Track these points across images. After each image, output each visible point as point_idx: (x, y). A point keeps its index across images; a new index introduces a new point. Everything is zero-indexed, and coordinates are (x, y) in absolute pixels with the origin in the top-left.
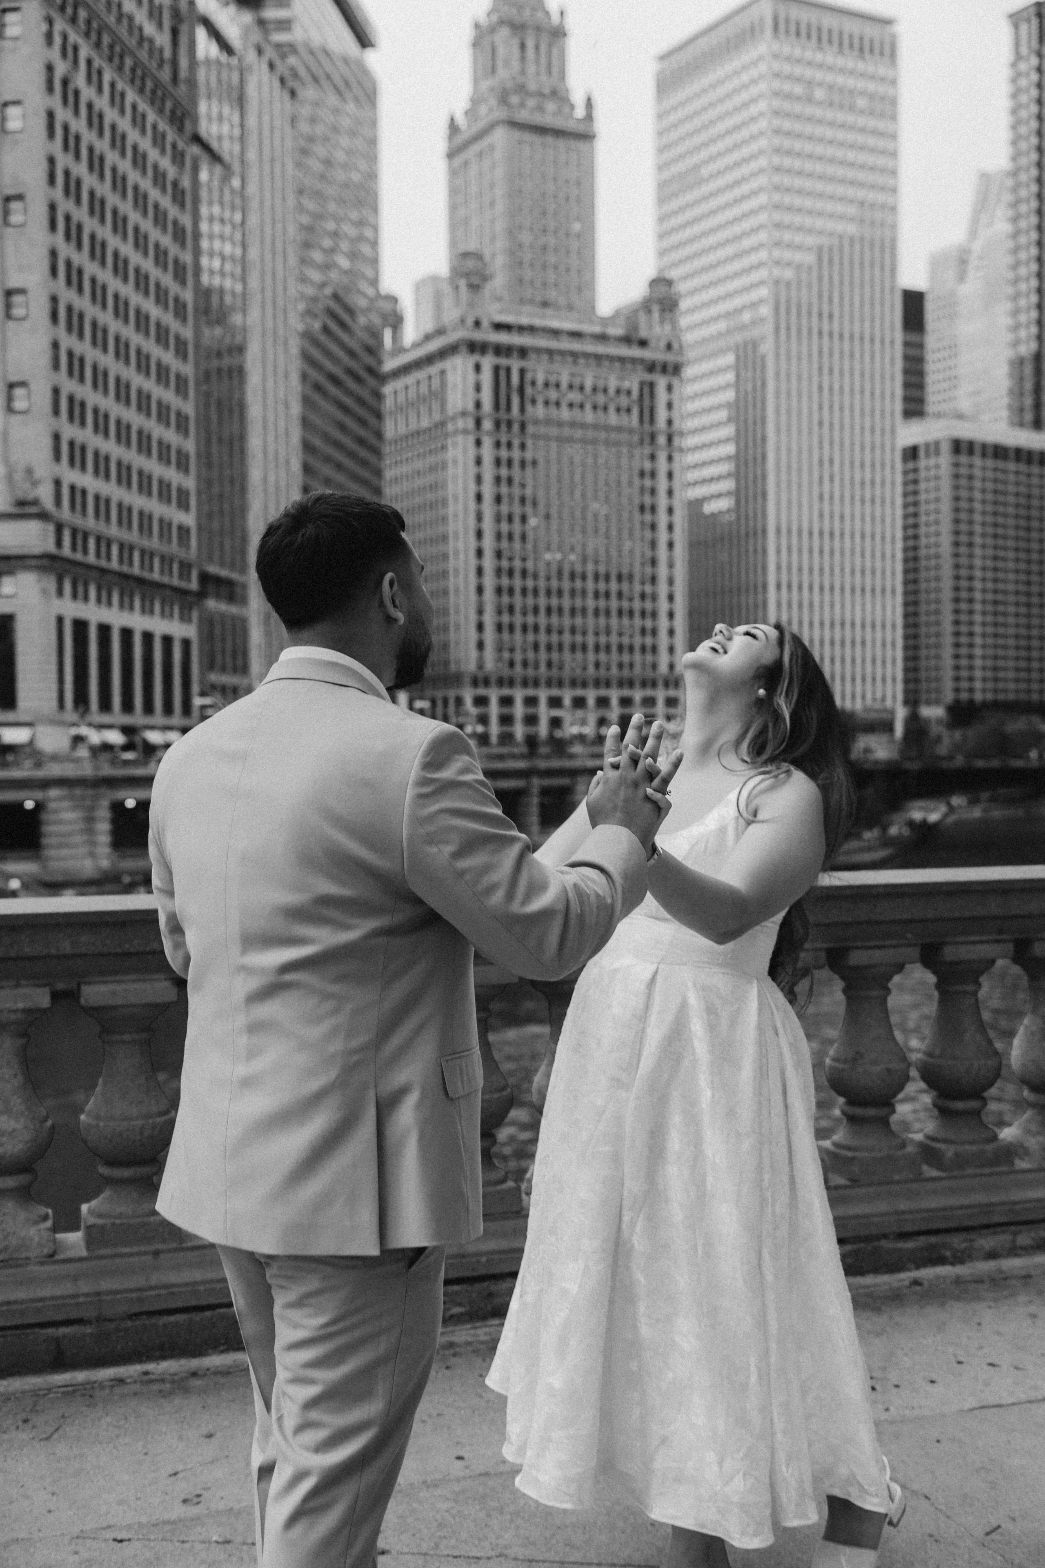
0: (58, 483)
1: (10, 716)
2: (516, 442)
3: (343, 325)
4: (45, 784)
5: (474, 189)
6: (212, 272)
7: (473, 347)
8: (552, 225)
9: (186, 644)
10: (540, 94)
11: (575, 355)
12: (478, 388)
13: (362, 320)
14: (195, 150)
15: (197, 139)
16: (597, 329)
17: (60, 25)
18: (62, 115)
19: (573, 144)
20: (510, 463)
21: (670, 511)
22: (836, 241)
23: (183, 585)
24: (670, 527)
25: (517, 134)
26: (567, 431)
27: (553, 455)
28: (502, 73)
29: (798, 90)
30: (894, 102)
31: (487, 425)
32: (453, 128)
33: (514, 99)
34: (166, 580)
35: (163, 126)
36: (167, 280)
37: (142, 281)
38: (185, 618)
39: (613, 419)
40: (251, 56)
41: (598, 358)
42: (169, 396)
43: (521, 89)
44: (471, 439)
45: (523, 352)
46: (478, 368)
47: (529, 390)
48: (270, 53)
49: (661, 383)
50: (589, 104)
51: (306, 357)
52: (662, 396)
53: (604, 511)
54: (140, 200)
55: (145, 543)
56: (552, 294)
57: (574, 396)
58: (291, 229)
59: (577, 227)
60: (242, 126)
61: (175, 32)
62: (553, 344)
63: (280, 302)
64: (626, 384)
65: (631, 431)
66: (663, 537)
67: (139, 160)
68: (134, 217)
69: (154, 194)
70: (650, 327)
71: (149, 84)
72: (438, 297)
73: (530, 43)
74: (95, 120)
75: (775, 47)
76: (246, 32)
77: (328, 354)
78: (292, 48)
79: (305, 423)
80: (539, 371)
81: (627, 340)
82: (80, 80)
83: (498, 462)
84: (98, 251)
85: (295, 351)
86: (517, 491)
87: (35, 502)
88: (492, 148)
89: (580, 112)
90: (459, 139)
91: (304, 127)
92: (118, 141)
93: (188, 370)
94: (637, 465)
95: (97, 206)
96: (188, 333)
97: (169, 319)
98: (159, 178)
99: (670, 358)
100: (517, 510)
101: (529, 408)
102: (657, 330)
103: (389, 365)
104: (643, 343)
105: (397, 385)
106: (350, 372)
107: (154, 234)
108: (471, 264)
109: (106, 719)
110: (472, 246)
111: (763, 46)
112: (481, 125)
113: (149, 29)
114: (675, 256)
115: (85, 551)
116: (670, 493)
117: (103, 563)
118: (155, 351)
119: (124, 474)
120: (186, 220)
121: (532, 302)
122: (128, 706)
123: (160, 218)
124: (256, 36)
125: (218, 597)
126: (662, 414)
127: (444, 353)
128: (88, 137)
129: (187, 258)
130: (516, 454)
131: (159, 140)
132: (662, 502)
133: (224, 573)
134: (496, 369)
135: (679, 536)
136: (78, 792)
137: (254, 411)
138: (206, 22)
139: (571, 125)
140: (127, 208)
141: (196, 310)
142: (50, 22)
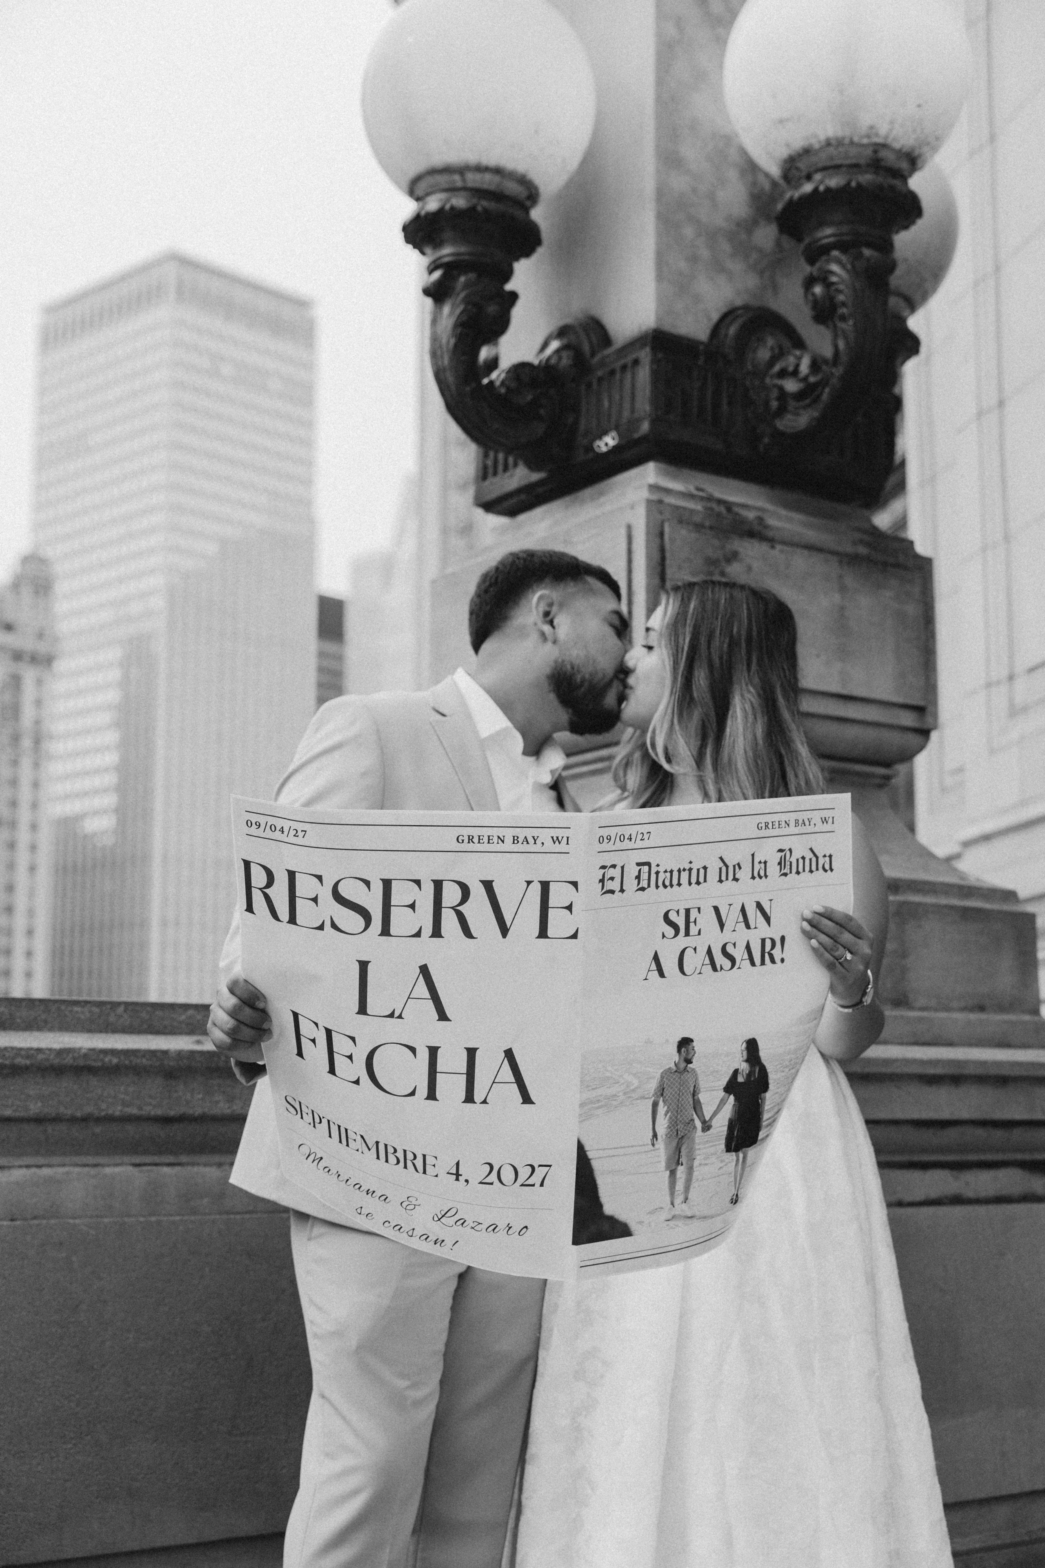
21: (35, 828)
22: (244, 533)
24: (34, 848)
30: (311, 388)
49: (29, 675)
52: (29, 693)
66: (23, 858)
70: (19, 609)
75: (179, 313)
99: (42, 648)
102: (28, 614)
104: (10, 628)
111: (166, 311)
114: (55, 531)
116: (34, 805)
126: (29, 713)
132: (24, 816)
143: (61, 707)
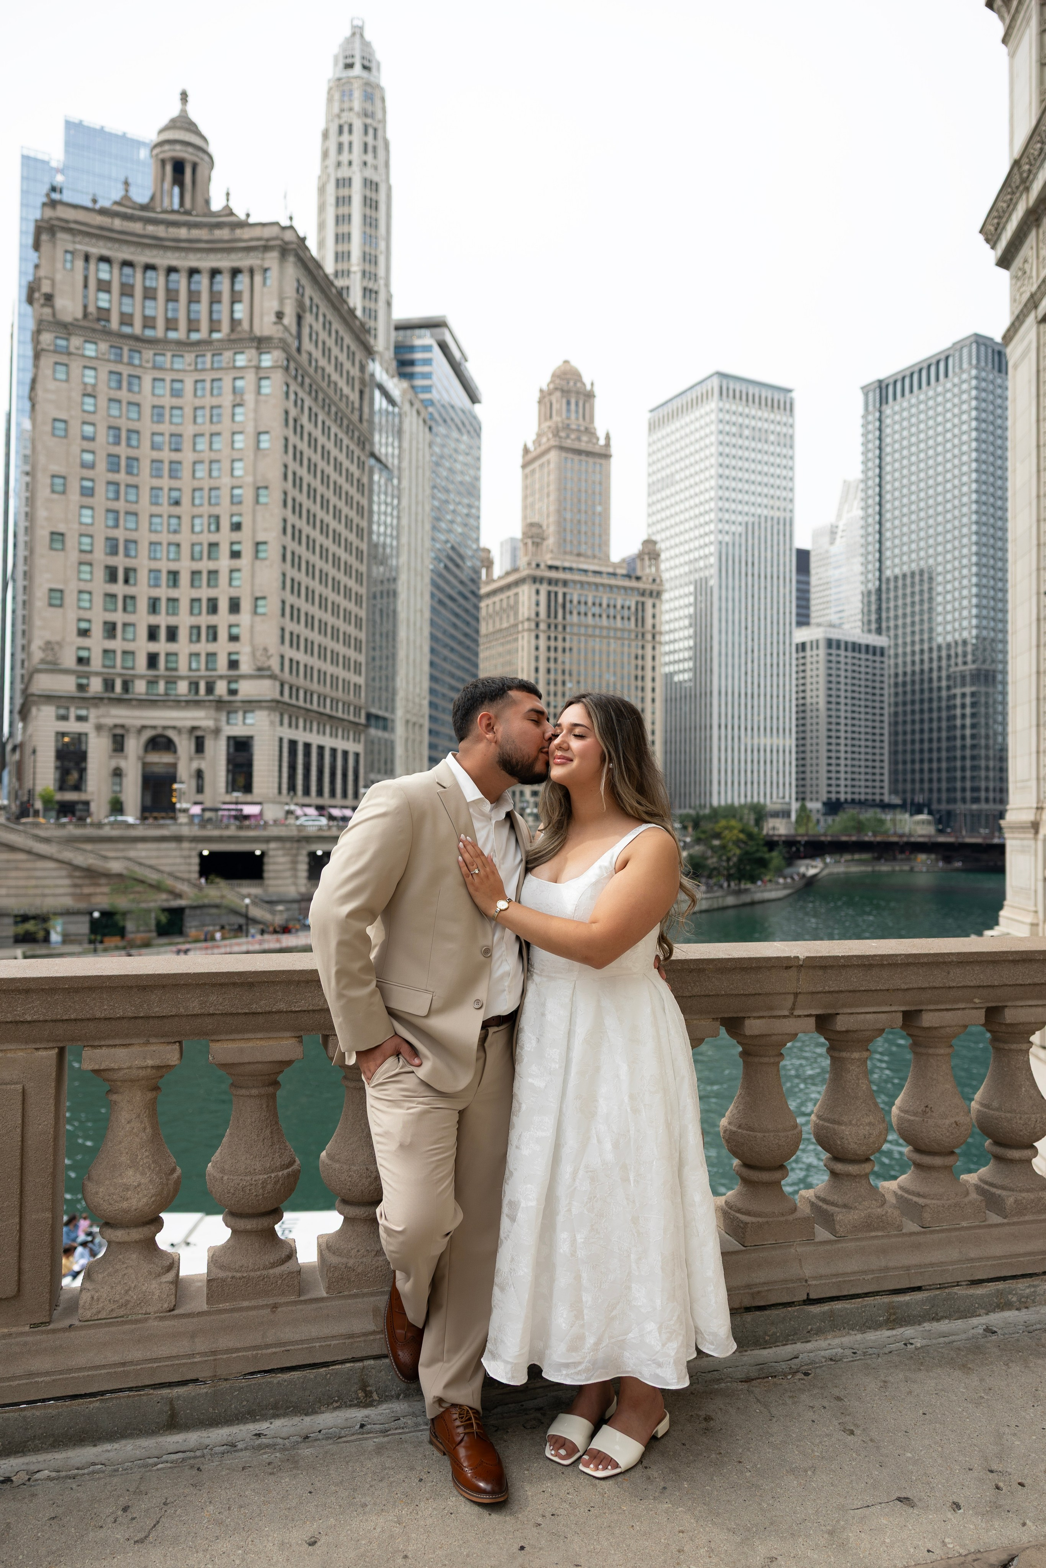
0: (282, 657)
1: (248, 798)
2: (560, 637)
3: (457, 566)
4: (268, 840)
5: (537, 486)
6: (379, 535)
7: (535, 580)
8: (583, 508)
9: (357, 755)
10: (578, 430)
11: (597, 585)
12: (538, 604)
13: (469, 564)
14: (372, 461)
15: (373, 455)
16: (611, 570)
17: (293, 387)
18: (293, 439)
19: (598, 461)
20: (556, 649)
21: (653, 680)
22: (756, 520)
23: (357, 720)
24: (653, 690)
25: (564, 454)
26: (590, 631)
27: (582, 645)
28: (556, 418)
29: (734, 430)
30: (792, 437)
31: (543, 626)
32: (526, 451)
33: (563, 434)
34: (346, 717)
35: (352, 447)
36: (352, 537)
37: (337, 538)
38: (357, 740)
39: (619, 623)
40: (406, 407)
41: (611, 587)
42: (351, 606)
43: (567, 427)
44: (533, 635)
45: (565, 583)
46: (538, 592)
47: (568, 605)
48: (417, 405)
49: (649, 602)
50: (608, 437)
51: (434, 584)
52: (649, 611)
53: (612, 679)
54: (338, 490)
55: (334, 694)
56: (583, 549)
57: (596, 610)
58: (427, 508)
59: (599, 509)
60: (400, 447)
61: (361, 393)
62: (583, 578)
63: (419, 550)
64: (627, 603)
65: (630, 631)
66: (648, 695)
67: (338, 466)
68: (334, 500)
69: (346, 486)
70: (643, 568)
71: (345, 422)
72: (514, 550)
73: (573, 401)
74: (313, 442)
75: (721, 404)
76: (404, 393)
77: (447, 582)
78: (431, 403)
79: (432, 623)
80: (575, 595)
81: (628, 576)
82: (305, 420)
83: (549, 649)
84: (311, 519)
85: (427, 580)
86: (560, 667)
87: (269, 668)
88: (549, 462)
89: (602, 442)
90: (530, 457)
91: (437, 449)
92: (326, 455)
93: (363, 591)
94: (633, 651)
95: (312, 493)
96: (363, 569)
97: (352, 560)
98: (349, 477)
99: (654, 587)
100: (560, 678)
101: (568, 616)
102: (647, 571)
103: (484, 590)
104: (638, 578)
105: (489, 601)
106: (461, 593)
107: (345, 510)
108: (535, 530)
109: (307, 800)
110: (536, 519)
111: (713, 404)
112: (543, 448)
113: (346, 390)
114: (659, 527)
115: (297, 698)
116: (654, 668)
117: (308, 706)
118: (344, 579)
119: (322, 652)
120: (365, 502)
121: (571, 553)
122: (320, 793)
123: (349, 501)
124: (410, 395)
125: (377, 727)
126: (649, 621)
127: (517, 583)
128: (308, 452)
129: (364, 524)
130: (560, 644)
131: (350, 455)
132: (649, 674)
133: (381, 713)
134: (549, 593)
135: (659, 695)
136: (288, 845)
137: (402, 615)
138: (381, 388)
139: (596, 449)
140: (330, 494)
141: (369, 555)
142: (288, 385)
143: (666, 617)
